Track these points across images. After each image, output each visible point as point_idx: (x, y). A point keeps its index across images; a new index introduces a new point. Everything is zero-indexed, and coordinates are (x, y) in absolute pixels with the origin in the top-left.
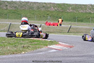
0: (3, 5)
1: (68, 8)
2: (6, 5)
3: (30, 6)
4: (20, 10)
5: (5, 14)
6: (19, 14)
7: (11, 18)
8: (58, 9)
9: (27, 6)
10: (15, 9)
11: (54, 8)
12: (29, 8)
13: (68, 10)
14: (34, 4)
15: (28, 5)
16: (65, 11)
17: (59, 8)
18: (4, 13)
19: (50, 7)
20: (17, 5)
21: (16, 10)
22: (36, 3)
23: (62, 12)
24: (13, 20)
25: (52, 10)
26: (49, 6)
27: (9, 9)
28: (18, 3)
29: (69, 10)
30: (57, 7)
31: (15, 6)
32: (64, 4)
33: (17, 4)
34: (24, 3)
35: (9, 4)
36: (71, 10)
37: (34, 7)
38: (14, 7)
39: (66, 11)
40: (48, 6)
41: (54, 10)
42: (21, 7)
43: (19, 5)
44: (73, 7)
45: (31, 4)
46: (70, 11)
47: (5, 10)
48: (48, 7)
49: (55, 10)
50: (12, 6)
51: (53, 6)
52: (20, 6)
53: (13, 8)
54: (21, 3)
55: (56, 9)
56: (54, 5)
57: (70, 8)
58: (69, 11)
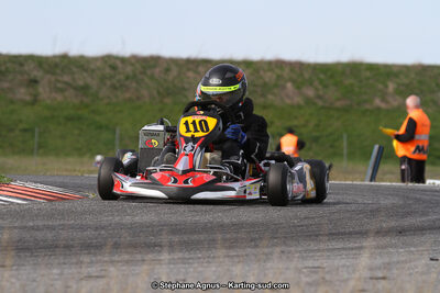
0: (10, 77)
1: (380, 86)
2: (32, 76)
3: (165, 80)
4: (108, 104)
5: (25, 130)
6: (100, 127)
7: (57, 152)
8: (321, 93)
9: (146, 80)
10: (82, 102)
11: (298, 88)
12: (159, 93)
13: (378, 102)
14: (189, 70)
15: (152, 77)
16: (359, 104)
17: (326, 87)
18: (21, 121)
19: (276, 86)
20: (89, 80)
21: (87, 106)
22: (197, 67)
23: (346, 110)
24: (71, 159)
25: (288, 101)
26: (269, 77)
27: (48, 102)
28: (99, 64)
29: (384, 100)
30: (316, 83)
31: (81, 83)
32: (354, 69)
33: (93, 71)
34: (132, 65)
35: (47, 72)
36: (398, 97)
37: (184, 89)
38: (75, 88)
39: (367, 106)
40: (267, 80)
41: (298, 100)
42: (114, 87)
43: (103, 79)
44: (406, 81)
45: (168, 70)
46: (387, 102)
47: (26, 104)
48: (265, 84)
49: (302, 103)
50: (66, 83)
51: (293, 81)
52: (108, 83)
53: (70, 93)
54: (114, 68)
55: (310, 93)
56: (302, 75)
57: (391, 87)
58: (383, 105)
